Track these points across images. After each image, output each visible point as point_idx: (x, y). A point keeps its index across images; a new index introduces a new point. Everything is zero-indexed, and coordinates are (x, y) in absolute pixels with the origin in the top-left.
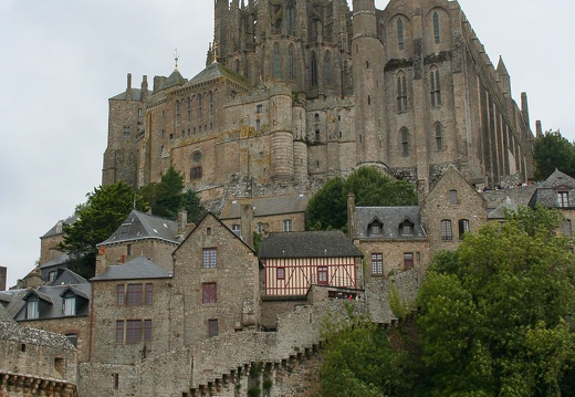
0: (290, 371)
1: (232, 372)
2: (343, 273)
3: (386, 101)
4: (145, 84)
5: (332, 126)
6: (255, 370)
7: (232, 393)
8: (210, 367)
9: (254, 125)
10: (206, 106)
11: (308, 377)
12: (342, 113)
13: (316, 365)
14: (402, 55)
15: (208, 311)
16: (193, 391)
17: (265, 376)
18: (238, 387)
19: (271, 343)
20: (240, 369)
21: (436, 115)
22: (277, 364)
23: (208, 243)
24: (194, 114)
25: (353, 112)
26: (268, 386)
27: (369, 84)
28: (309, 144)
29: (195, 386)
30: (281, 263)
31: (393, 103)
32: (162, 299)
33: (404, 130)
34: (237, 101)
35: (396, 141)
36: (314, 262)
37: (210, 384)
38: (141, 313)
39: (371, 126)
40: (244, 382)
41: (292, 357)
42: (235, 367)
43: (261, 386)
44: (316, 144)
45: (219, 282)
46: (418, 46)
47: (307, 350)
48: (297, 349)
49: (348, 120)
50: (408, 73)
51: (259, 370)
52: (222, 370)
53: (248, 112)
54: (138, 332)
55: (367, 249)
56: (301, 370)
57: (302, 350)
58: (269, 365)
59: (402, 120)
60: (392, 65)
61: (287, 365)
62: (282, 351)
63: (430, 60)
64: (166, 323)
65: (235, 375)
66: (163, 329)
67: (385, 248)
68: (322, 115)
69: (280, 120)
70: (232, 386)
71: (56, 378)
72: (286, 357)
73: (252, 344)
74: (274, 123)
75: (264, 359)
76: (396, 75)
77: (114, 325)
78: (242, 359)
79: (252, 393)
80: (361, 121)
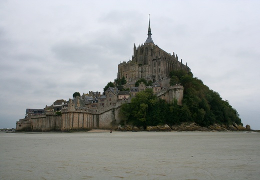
0: (118, 109)
2: (127, 97)
3: (152, 65)
4: (123, 62)
5: (145, 70)
6: (113, 109)
8: (108, 109)
9: (133, 70)
13: (121, 108)
14: (155, 58)
15: (110, 102)
16: (106, 112)
19: (115, 106)
21: (159, 67)
24: (126, 68)
26: (115, 111)
27: (150, 63)
30: (120, 95)
32: (105, 101)
34: (131, 67)
35: (154, 71)
36: (124, 95)
37: (108, 111)
38: (103, 102)
39: (150, 69)
44: (143, 72)
45: (111, 98)
46: (157, 57)
49: (147, 68)
53: (133, 68)
54: (103, 104)
55: (131, 93)
57: (119, 106)
58: (115, 108)
59: (154, 68)
60: (154, 60)
62: (117, 107)
63: (159, 59)
65: (111, 110)
66: (105, 104)
67: (133, 93)
68: (143, 68)
69: (136, 69)
73: (113, 106)
77: (100, 104)
79: (113, 112)
80: (148, 69)
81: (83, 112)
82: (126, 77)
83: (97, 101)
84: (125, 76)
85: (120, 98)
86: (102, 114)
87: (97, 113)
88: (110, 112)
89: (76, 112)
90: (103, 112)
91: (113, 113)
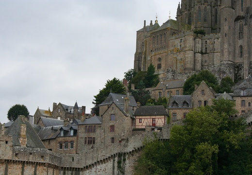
0: (133, 155)
1: (112, 156)
2: (160, 121)
3: (234, 34)
4: (151, 23)
5: (211, 46)
6: (120, 155)
7: (112, 162)
8: (104, 154)
9: (179, 47)
10: (163, 39)
11: (139, 157)
12: (216, 40)
13: (142, 153)
14: (242, 14)
15: (111, 135)
16: (98, 162)
17: (124, 157)
18: (114, 160)
19: (125, 146)
20: (114, 155)
22: (128, 153)
24: (159, 42)
25: (219, 40)
26: (124, 160)
27: (226, 28)
28: (202, 53)
29: (99, 160)
30: (141, 117)
31: (237, 35)
32: (98, 131)
33: (241, 47)
34: (174, 37)
35: (237, 52)
36: (151, 117)
37: (104, 160)
38: (92, 135)
39: (226, 46)
40: (116, 159)
41: (133, 151)
42: (113, 154)
43: (122, 160)
44: (206, 53)
45: (115, 125)
46: (248, 10)
47: (138, 148)
48: (135, 148)
49: (218, 42)
50: (243, 22)
51: (122, 155)
52: (108, 155)
53: (177, 42)
54: (91, 141)
55: (172, 112)
56: (137, 155)
57: (137, 148)
58: (125, 153)
59: (240, 42)
60: (238, 19)
61: (132, 153)
62: (130, 149)
64: (99, 138)
65: (113, 156)
66: (98, 141)
67: (177, 111)
68: (208, 41)
69: (188, 46)
70: (112, 160)
71: (42, 161)
72: (131, 151)
73: (119, 147)
74: (185, 47)
75: (123, 151)
76: (239, 23)
77: (84, 139)
78: (115, 152)
79: (119, 163)
80: (222, 44)
81: (35, 162)
82: (159, 67)
83: (75, 132)
84: (155, 65)
85: (139, 125)
86: (87, 168)
87: (75, 165)
88: (110, 164)
89: (14, 162)
90: (89, 162)
91: (119, 167)
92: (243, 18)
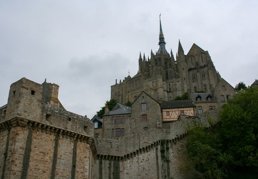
0: (175, 144)
1: (155, 143)
2: (189, 113)
3: (189, 79)
4: (120, 82)
5: (174, 87)
6: (163, 143)
7: (155, 151)
8: (146, 141)
9: (152, 87)
10: (138, 83)
11: (182, 146)
12: (177, 83)
13: (184, 142)
14: (193, 67)
15: (144, 124)
16: (140, 150)
17: (167, 145)
18: (157, 149)
19: (168, 133)
20: (157, 142)
21: (204, 82)
22: (170, 141)
23: (143, 101)
24: (135, 85)
25: (180, 83)
26: (168, 149)
27: (184, 74)
28: (168, 92)
29: (141, 148)
30: (168, 110)
31: (191, 80)
32: (128, 121)
33: (195, 87)
34: (147, 80)
36: (179, 109)
37: (147, 147)
38: (120, 126)
39: (185, 86)
40: (159, 147)
41: (176, 138)
42: (155, 141)
43: (165, 149)
44: (170, 92)
45: (148, 114)
46: (197, 64)
47: (181, 136)
48: (177, 135)
49: (178, 85)
50: (195, 71)
51: (164, 143)
52: (151, 142)
53: (150, 83)
55: (197, 105)
56: (179, 143)
57: (179, 136)
58: (168, 141)
59: (194, 84)
60: (190, 70)
61: (174, 141)
62: (172, 136)
63: (201, 67)
64: (129, 129)
65: (155, 145)
66: (128, 132)
67: (202, 105)
68: (171, 84)
69: (159, 85)
70: (155, 149)
71: (84, 134)
72: (174, 138)
73: (161, 133)
74: (158, 85)
75: (166, 139)
76: (191, 72)
77: (111, 131)
78: (158, 139)
79: (162, 152)
80: (182, 85)
81: (75, 134)
83: (100, 124)
84: (132, 101)
86: (128, 156)
87: (114, 153)
88: (152, 154)
90: (131, 150)
91: (163, 157)
92: (194, 69)
